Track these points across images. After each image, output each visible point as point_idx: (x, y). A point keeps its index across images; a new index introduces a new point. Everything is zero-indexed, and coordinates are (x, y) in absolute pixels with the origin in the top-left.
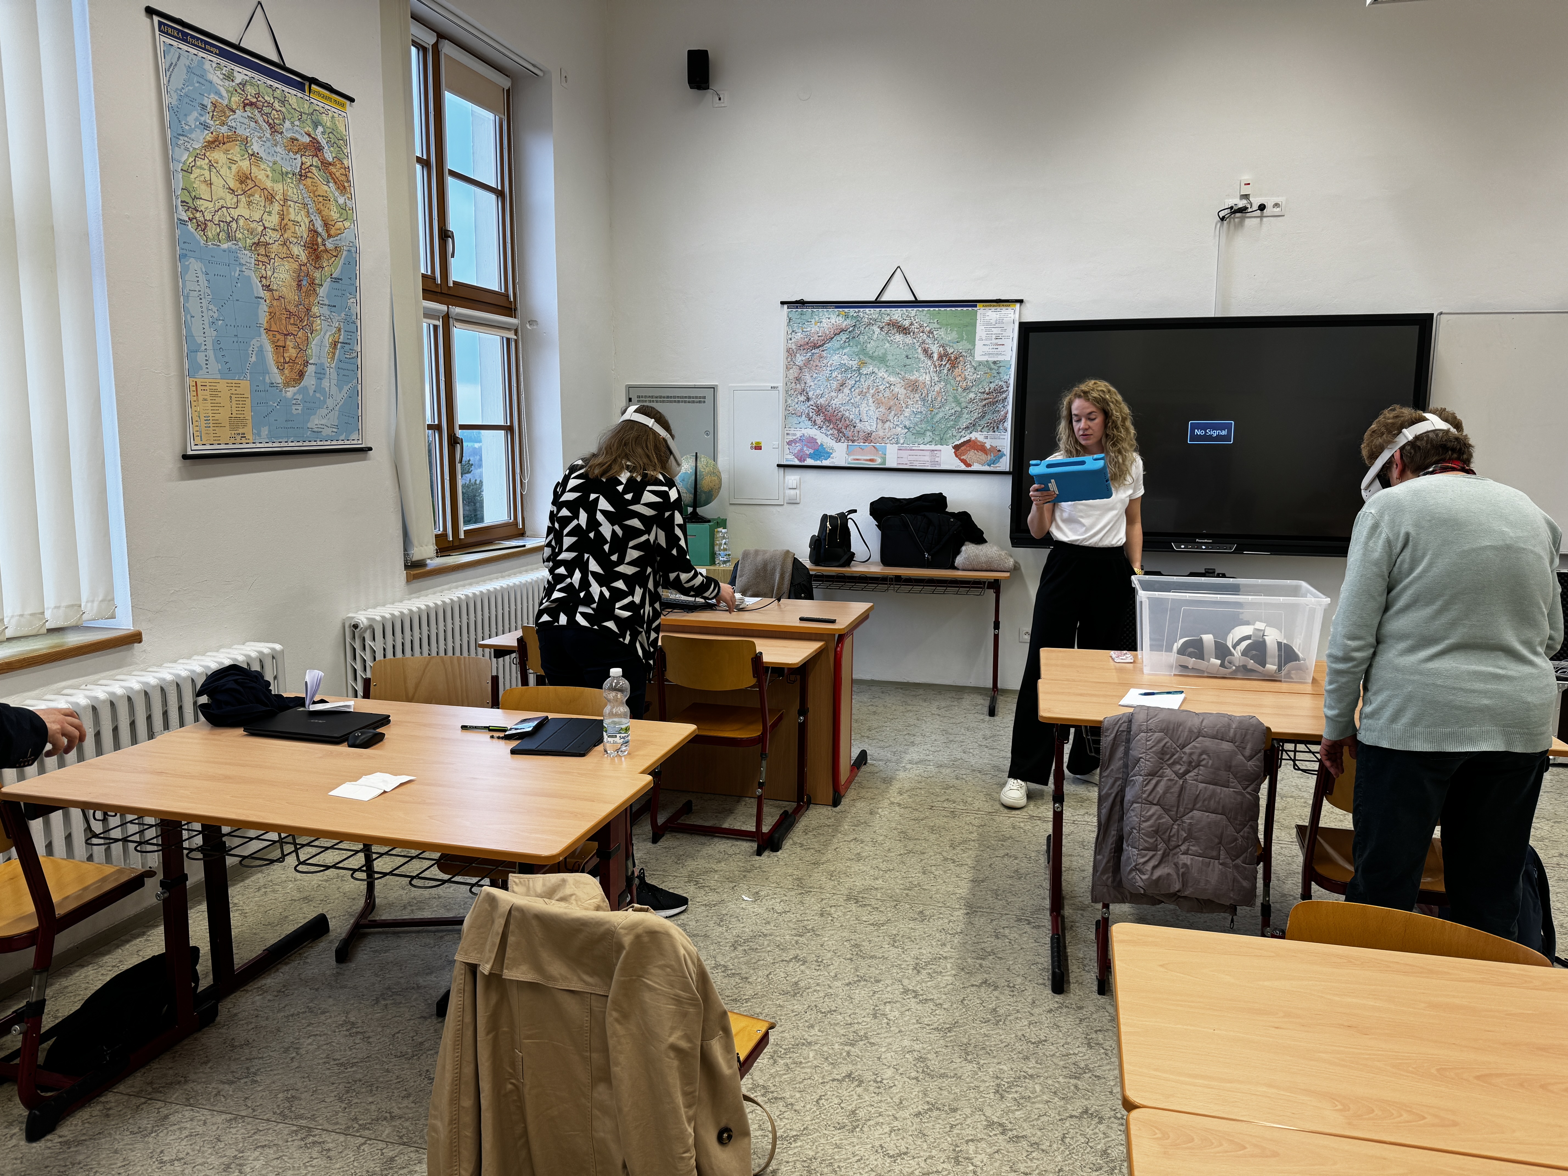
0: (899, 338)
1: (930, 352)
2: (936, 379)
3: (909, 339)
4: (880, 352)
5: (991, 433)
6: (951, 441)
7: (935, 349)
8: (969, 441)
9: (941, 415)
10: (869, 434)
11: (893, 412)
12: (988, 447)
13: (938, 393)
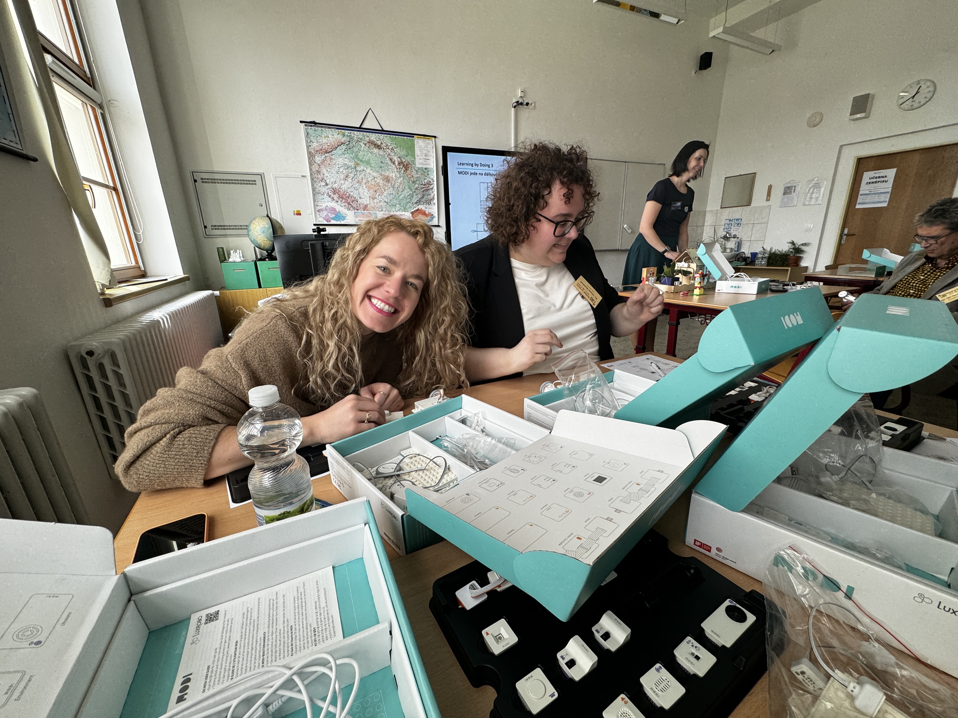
1: (393, 161)
2: (398, 176)
3: (381, 152)
4: (366, 158)
5: (428, 206)
6: (409, 210)
8: (418, 210)
9: (403, 196)
10: (366, 206)
11: (378, 194)
12: (427, 213)
13: (400, 183)
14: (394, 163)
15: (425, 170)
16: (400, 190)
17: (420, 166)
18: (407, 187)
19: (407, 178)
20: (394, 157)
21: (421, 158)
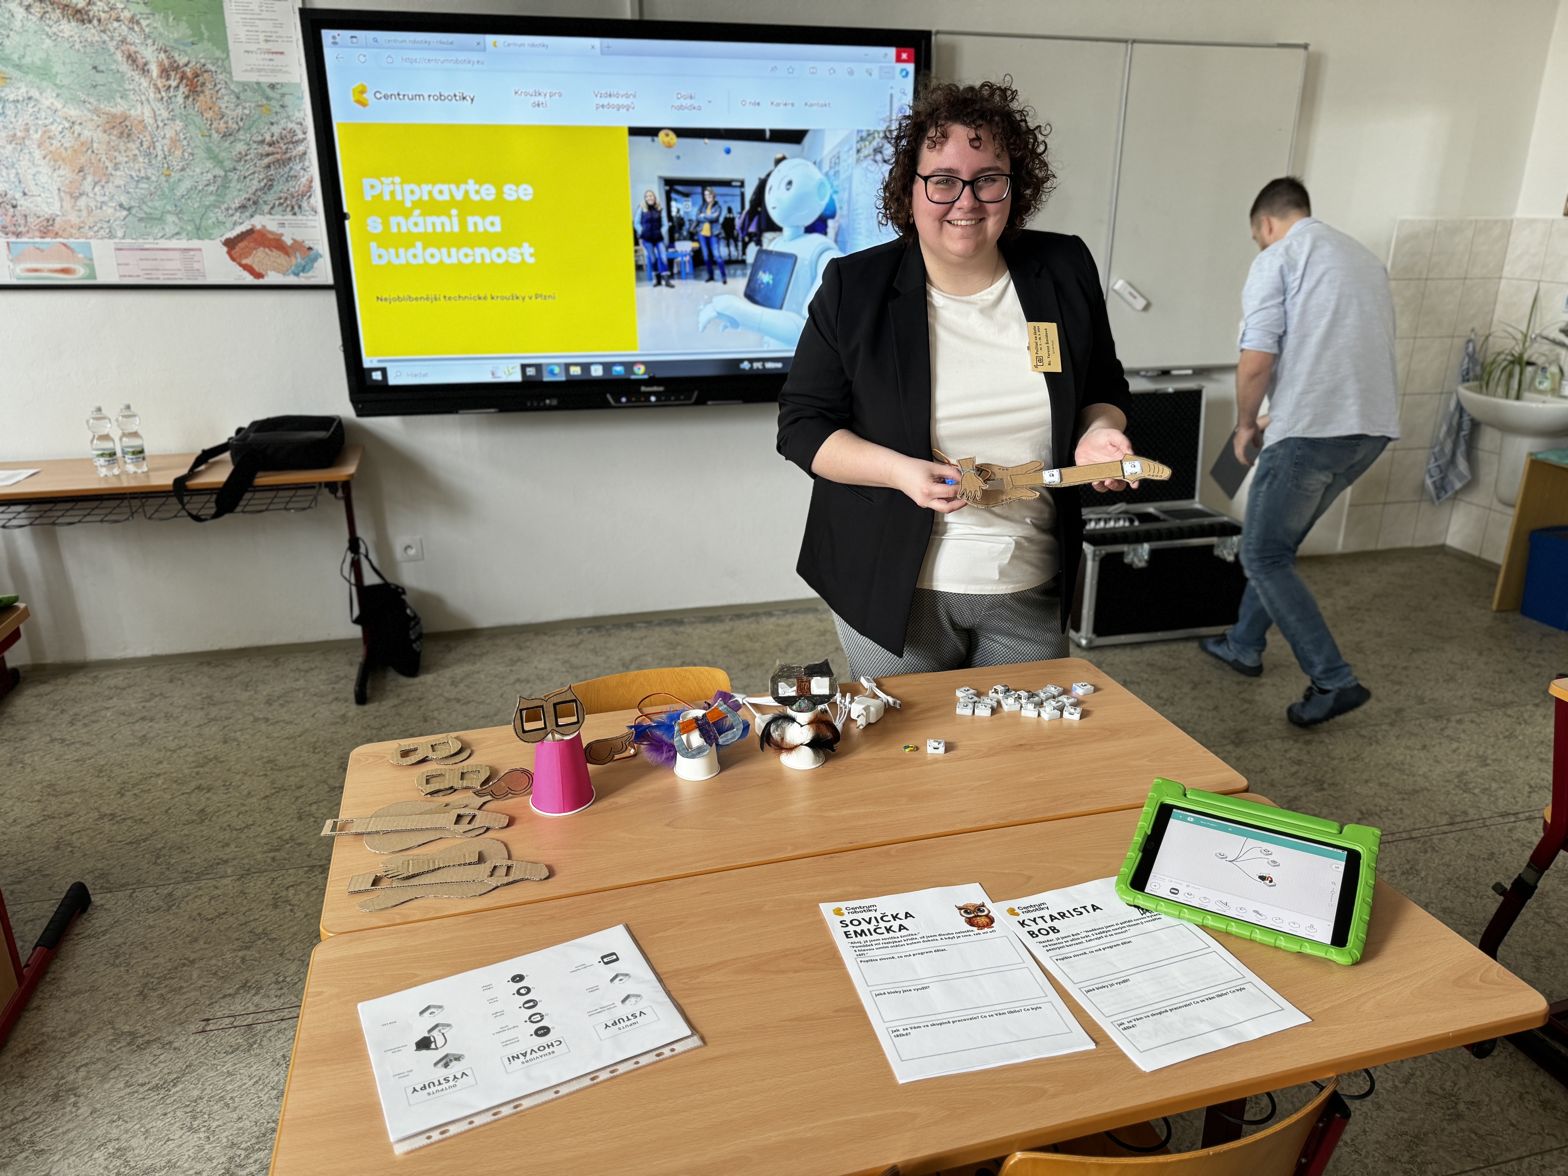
0: (68, 28)
1: (141, 61)
2: (165, 114)
3: (91, 32)
4: (34, 57)
5: (289, 217)
6: (216, 232)
7: (149, 54)
8: (251, 232)
9: (187, 184)
10: (51, 221)
11: (90, 179)
12: (289, 242)
13: (174, 142)
14: (144, 70)
15: (269, 92)
16: (177, 164)
17: (253, 78)
18: (201, 153)
19: (197, 120)
20: (141, 49)
21: (253, 47)
